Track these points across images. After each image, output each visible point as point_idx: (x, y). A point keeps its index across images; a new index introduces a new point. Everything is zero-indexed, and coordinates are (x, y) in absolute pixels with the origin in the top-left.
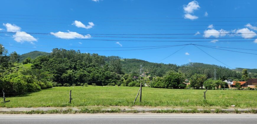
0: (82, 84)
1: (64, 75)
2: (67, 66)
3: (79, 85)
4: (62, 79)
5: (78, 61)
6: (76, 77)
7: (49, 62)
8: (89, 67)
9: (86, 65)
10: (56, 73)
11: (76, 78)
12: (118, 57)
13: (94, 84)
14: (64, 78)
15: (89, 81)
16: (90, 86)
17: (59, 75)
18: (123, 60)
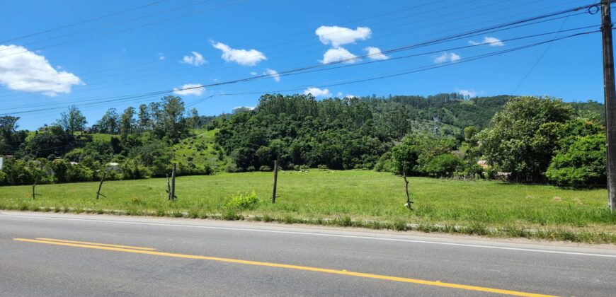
0: (297, 166)
1: (263, 149)
2: (276, 130)
3: (292, 169)
4: (256, 158)
5: (307, 117)
6: (285, 153)
7: (247, 124)
8: (326, 129)
9: (322, 125)
10: (248, 146)
11: (286, 155)
12: (454, 95)
13: (324, 166)
14: (261, 156)
15: (313, 160)
16: (314, 172)
17: (253, 150)
18: (471, 103)
